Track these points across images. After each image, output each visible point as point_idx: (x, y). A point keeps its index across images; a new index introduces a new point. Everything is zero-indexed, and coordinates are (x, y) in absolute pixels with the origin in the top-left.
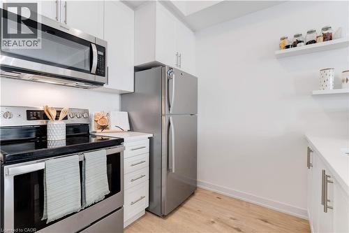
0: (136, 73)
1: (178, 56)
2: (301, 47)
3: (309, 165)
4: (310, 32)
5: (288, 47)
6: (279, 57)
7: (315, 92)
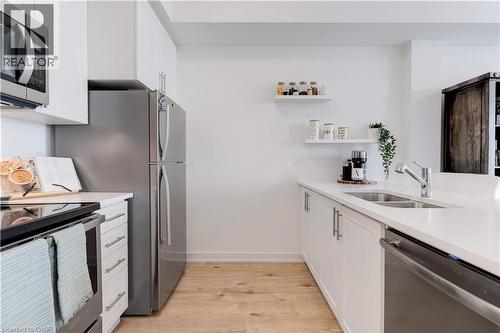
0: (92, 92)
1: (163, 77)
2: (296, 96)
3: (307, 209)
4: (302, 83)
5: (285, 93)
6: (278, 102)
7: (308, 141)
